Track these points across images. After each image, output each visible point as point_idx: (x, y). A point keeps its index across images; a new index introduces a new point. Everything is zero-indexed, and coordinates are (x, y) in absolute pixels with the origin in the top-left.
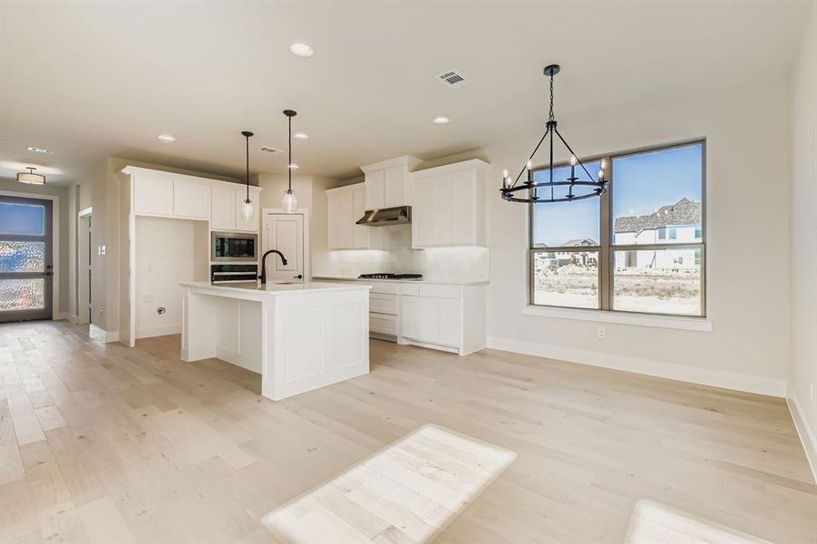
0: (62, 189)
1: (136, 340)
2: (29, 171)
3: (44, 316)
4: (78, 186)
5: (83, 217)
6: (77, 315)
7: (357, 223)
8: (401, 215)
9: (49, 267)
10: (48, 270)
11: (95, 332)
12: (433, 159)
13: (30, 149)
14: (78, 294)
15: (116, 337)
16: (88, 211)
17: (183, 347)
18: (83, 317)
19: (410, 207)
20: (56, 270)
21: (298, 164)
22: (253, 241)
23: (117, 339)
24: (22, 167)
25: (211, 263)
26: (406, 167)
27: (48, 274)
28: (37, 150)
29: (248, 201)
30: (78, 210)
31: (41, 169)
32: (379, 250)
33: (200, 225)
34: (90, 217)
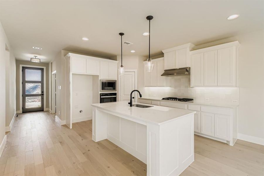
0: (47, 64)
1: (72, 124)
2: (35, 57)
3: (40, 110)
4: (52, 63)
5: (53, 74)
6: (51, 110)
7: (161, 75)
8: (185, 72)
9: (43, 92)
10: (43, 93)
11: (57, 119)
12: (200, 45)
13: (33, 47)
14: (52, 103)
15: (64, 123)
16: (54, 72)
17: (93, 134)
18: (53, 111)
19: (190, 68)
20: (45, 93)
21: (135, 51)
22: (115, 83)
23: (65, 124)
24: (32, 56)
25: (100, 93)
26: (188, 49)
27: (42, 95)
28: (36, 48)
29: (122, 66)
30: (52, 72)
31: (39, 57)
32: (169, 87)
33: (95, 77)
34: (56, 74)
